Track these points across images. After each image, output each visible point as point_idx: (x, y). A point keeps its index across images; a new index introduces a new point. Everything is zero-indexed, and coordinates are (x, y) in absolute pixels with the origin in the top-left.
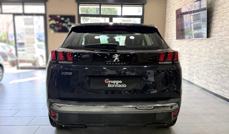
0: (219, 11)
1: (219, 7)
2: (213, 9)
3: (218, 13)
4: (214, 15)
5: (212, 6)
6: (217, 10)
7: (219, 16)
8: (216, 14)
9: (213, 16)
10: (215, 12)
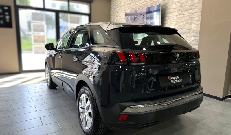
0: (170, 18)
1: (170, 14)
2: (165, 15)
3: (169, 19)
4: (166, 20)
5: (164, 12)
6: (169, 17)
7: (170, 22)
8: (167, 19)
9: (164, 21)
10: (167, 18)
